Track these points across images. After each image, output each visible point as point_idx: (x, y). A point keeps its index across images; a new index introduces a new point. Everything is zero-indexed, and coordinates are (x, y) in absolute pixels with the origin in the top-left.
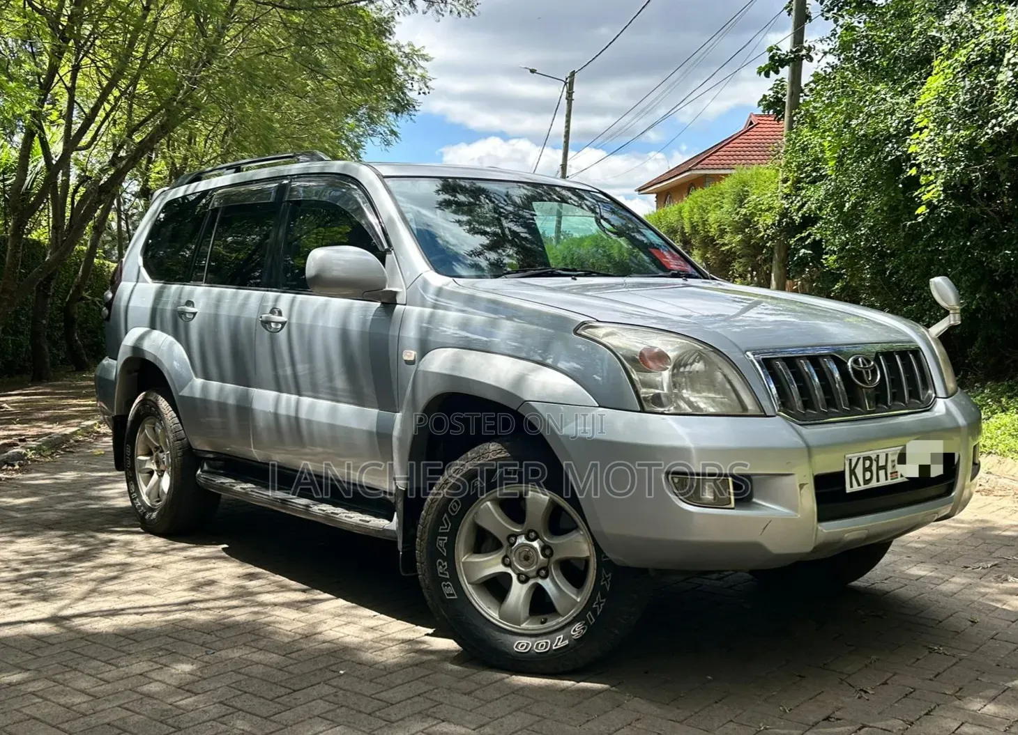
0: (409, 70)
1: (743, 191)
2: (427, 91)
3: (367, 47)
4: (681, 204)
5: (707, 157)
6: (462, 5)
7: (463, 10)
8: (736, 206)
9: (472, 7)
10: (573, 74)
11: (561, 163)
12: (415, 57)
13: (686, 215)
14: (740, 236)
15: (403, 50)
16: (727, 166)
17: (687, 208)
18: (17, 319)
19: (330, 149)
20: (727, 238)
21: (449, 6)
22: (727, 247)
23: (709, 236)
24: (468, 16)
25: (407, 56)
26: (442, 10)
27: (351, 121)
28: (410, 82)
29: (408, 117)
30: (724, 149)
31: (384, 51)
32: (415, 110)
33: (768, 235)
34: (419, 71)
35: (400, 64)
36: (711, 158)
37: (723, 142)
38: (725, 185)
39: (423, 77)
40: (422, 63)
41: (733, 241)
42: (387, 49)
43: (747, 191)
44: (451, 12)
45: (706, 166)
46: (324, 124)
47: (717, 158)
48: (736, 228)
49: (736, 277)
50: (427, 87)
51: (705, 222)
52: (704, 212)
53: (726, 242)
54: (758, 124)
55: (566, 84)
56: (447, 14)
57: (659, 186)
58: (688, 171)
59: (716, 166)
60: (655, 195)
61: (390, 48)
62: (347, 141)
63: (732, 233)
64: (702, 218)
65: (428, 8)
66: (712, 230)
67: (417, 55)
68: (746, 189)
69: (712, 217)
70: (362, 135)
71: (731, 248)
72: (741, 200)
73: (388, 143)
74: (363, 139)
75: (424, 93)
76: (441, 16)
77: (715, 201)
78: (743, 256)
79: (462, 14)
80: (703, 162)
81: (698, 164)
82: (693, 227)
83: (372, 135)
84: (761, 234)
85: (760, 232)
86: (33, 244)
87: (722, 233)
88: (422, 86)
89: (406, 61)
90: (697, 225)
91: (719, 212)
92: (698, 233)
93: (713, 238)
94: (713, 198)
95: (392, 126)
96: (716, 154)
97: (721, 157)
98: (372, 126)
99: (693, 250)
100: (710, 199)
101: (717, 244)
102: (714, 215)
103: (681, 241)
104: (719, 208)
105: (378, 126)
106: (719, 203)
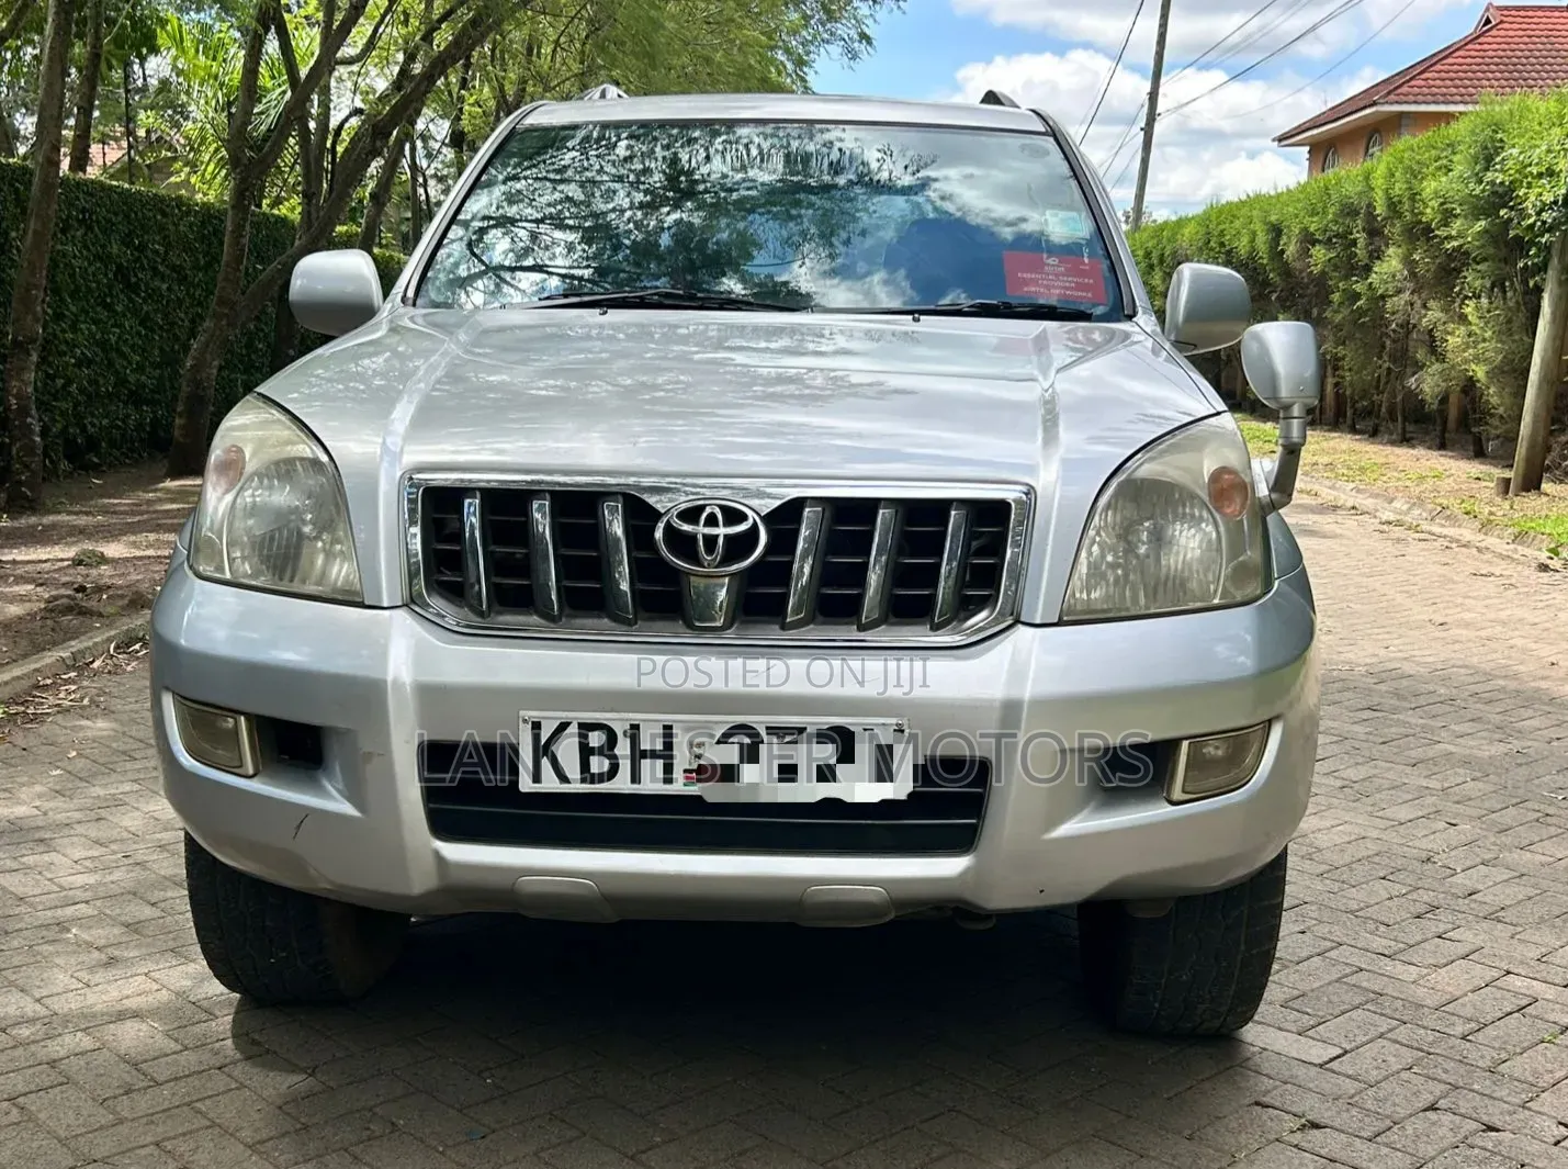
1: (1493, 140)
4: (1368, 164)
5: (1408, 81)
8: (1478, 168)
11: (1149, 90)
13: (1379, 182)
14: (1483, 223)
16: (1441, 98)
17: (1381, 170)
18: (250, 346)
19: (757, 66)
20: (1457, 225)
22: (1455, 244)
23: (1420, 222)
27: (795, 16)
30: (1438, 67)
33: (1544, 223)
36: (1413, 83)
37: (1434, 55)
38: (1459, 129)
41: (1467, 232)
43: (1501, 141)
45: (1404, 98)
46: (748, 21)
47: (1423, 83)
48: (1475, 207)
49: (1466, 297)
51: (1414, 197)
52: (1415, 177)
53: (1454, 233)
54: (1502, 22)
57: (1315, 132)
58: (1370, 105)
59: (1421, 98)
60: (1308, 148)
62: (788, 51)
63: (1466, 217)
64: (1410, 189)
66: (1428, 211)
68: (1499, 136)
69: (1429, 187)
70: (811, 42)
71: (1461, 246)
72: (1488, 156)
73: (854, 56)
74: (812, 48)
77: (1438, 159)
78: (1485, 260)
80: (1399, 91)
81: (1388, 93)
82: (1393, 205)
83: (828, 42)
84: (1531, 221)
85: (1530, 216)
86: (276, 222)
87: (1447, 216)
90: (1400, 202)
91: (1444, 179)
92: (1400, 215)
93: (1428, 225)
94: (1433, 152)
95: (863, 27)
96: (1423, 76)
97: (1431, 82)
98: (829, 26)
99: (1387, 245)
100: (1427, 155)
101: (1436, 236)
102: (1433, 184)
103: (1364, 230)
104: (1444, 170)
105: (839, 25)
106: (1445, 161)
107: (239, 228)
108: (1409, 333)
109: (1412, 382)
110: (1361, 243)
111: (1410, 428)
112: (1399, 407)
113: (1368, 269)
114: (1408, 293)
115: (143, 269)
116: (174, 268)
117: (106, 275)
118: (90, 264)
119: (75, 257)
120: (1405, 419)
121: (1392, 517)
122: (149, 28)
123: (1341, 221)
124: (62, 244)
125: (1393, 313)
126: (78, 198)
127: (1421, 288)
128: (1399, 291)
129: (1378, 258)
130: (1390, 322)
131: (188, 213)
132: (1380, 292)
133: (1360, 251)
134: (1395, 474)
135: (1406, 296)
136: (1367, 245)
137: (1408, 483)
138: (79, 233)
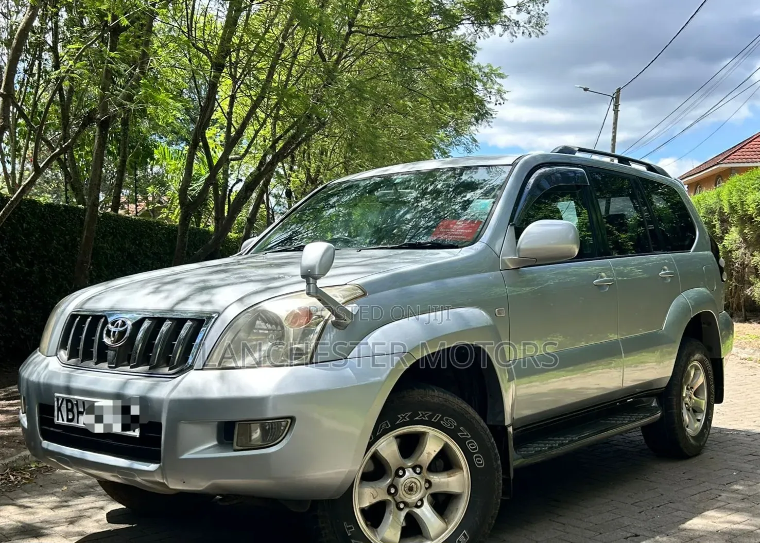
0: (488, 86)
2: (502, 101)
3: (454, 69)
4: (719, 189)
5: (733, 153)
6: (532, 27)
7: (533, 31)
9: (541, 27)
10: (619, 90)
12: (493, 75)
13: (724, 197)
15: (483, 70)
16: (750, 160)
17: (725, 191)
21: (521, 28)
23: (747, 215)
24: (538, 36)
25: (486, 74)
26: (515, 33)
28: (488, 95)
29: (486, 124)
30: (747, 146)
31: (467, 71)
32: (493, 118)
34: (496, 87)
35: (480, 81)
36: (736, 154)
37: (746, 141)
39: (499, 91)
40: (498, 80)
42: (470, 70)
44: (523, 33)
45: (732, 161)
46: (420, 135)
47: (741, 154)
50: (503, 99)
51: (743, 203)
52: (743, 194)
55: (613, 98)
56: (519, 35)
57: (690, 178)
58: (716, 165)
59: (740, 161)
61: (472, 69)
62: (437, 147)
64: (740, 199)
65: (504, 31)
66: (751, 209)
67: (495, 74)
69: (750, 198)
70: (449, 145)
73: (470, 151)
74: (450, 147)
75: (500, 104)
76: (514, 38)
77: (753, 184)
79: (532, 34)
80: (729, 158)
81: (725, 159)
82: (732, 208)
83: (458, 146)
88: (498, 98)
89: (485, 79)
90: (736, 206)
91: (757, 193)
92: (736, 212)
93: (751, 215)
94: (751, 181)
95: (473, 135)
96: (740, 151)
97: (745, 153)
98: (458, 138)
99: (731, 227)
100: (748, 183)
101: (755, 221)
102: (752, 197)
103: (719, 220)
104: (757, 190)
105: (462, 137)
106: (757, 185)
107: (183, 234)
108: (744, 268)
109: (748, 292)
110: (718, 226)
111: (748, 314)
112: (742, 304)
113: (722, 238)
114: (743, 249)
115: (140, 254)
116: (155, 254)
117: (122, 257)
118: (115, 253)
119: (108, 249)
120: (746, 310)
121: (747, 356)
122: (150, 149)
123: (707, 216)
124: (102, 243)
125: (736, 259)
126: (110, 223)
127: (750, 246)
128: (739, 248)
129: (727, 233)
130: (735, 263)
131: (162, 229)
132: (729, 248)
133: (718, 230)
134: (744, 336)
135: (742, 250)
136: (721, 227)
137: (751, 340)
138: (110, 239)
